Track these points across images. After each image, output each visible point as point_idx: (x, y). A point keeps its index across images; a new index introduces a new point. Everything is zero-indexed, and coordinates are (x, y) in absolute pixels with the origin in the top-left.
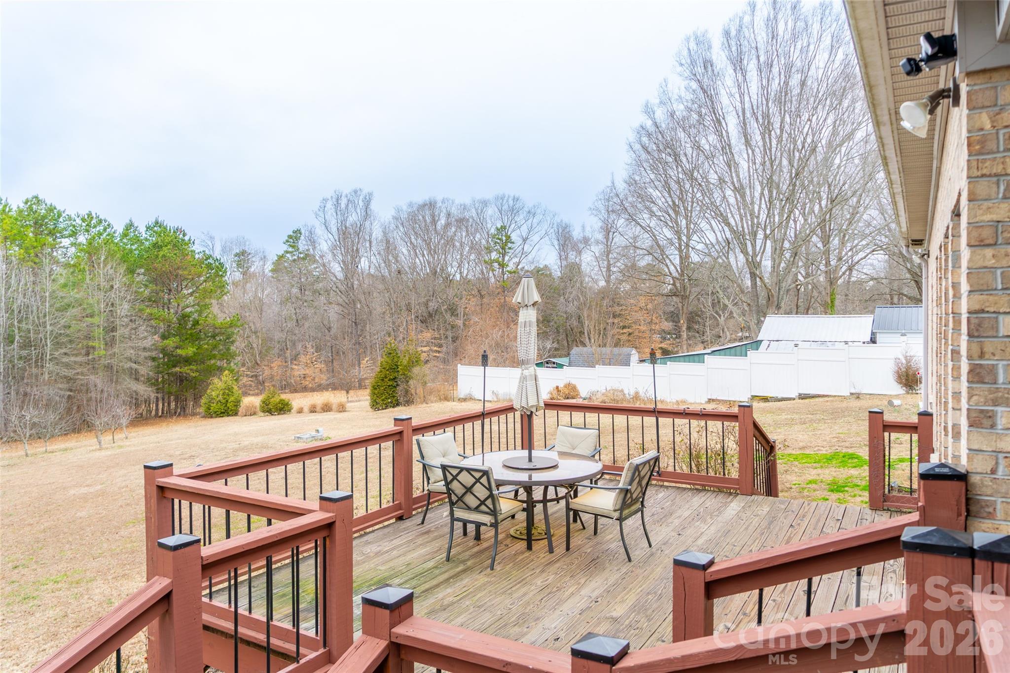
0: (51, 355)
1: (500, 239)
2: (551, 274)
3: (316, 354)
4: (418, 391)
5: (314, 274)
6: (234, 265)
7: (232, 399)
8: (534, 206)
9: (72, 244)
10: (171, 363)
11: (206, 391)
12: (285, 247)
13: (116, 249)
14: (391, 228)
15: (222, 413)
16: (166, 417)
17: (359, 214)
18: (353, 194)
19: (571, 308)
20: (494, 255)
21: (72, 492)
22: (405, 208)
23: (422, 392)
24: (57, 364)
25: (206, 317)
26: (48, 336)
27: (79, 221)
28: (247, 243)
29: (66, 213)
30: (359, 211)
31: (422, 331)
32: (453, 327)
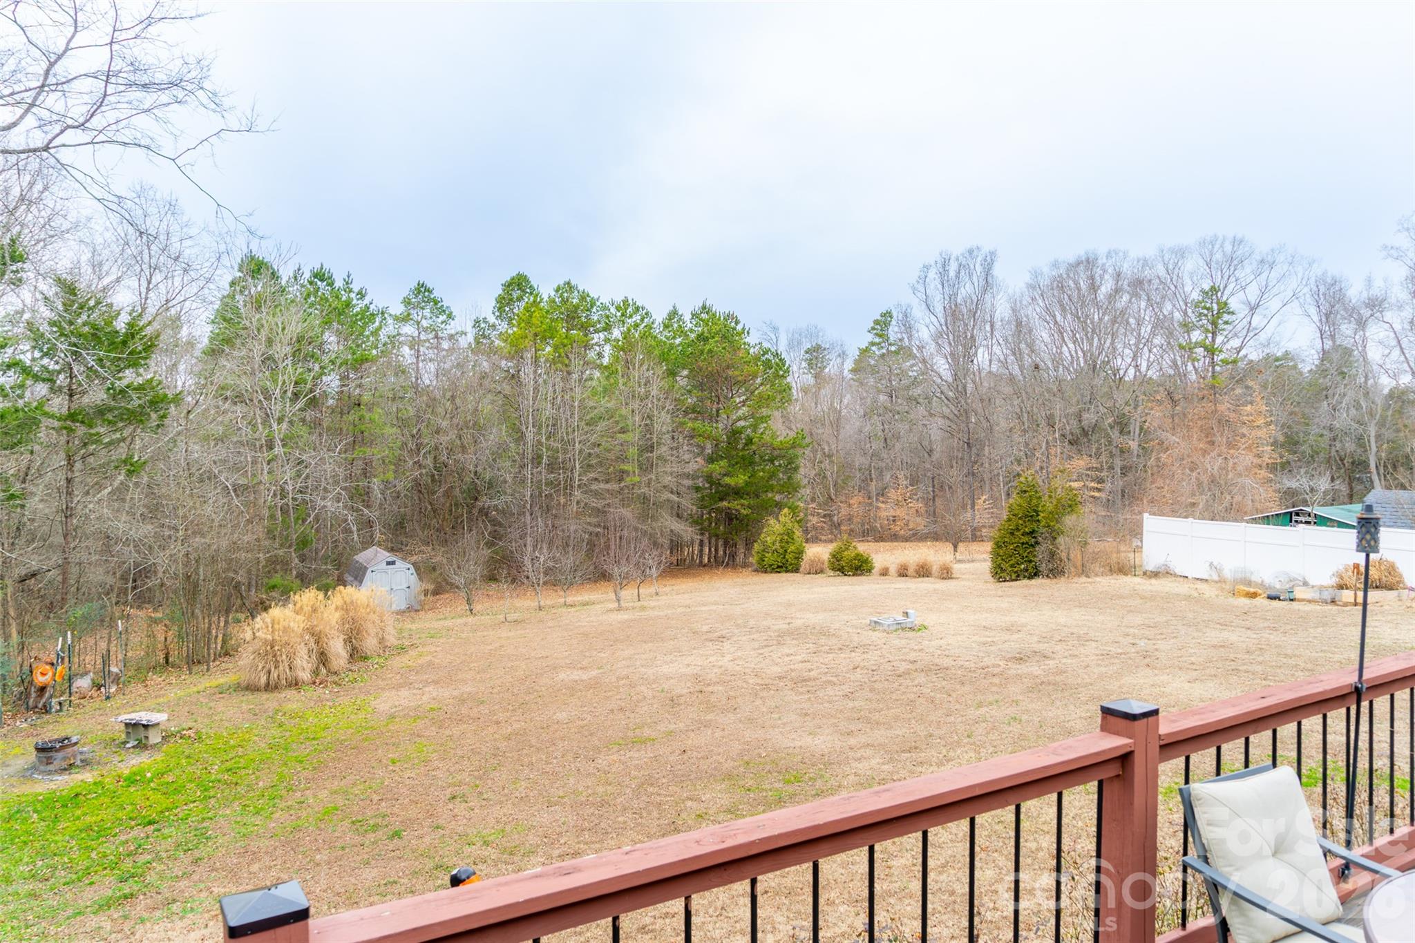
0: (579, 480)
1: (1208, 309)
2: (1295, 367)
3: (911, 488)
4: (1072, 555)
5: (910, 374)
6: (804, 364)
7: (792, 548)
8: (1272, 250)
9: (607, 340)
10: (718, 495)
11: (760, 534)
12: (870, 337)
13: (653, 343)
14: (1024, 302)
15: (779, 567)
16: (711, 567)
17: (976, 284)
18: (967, 255)
19: (1343, 420)
20: (1196, 336)
21: (562, 676)
22: (1046, 270)
23: (1079, 557)
24: (586, 492)
25: (762, 434)
26: (577, 457)
27: (613, 310)
28: (821, 334)
29: (601, 301)
30: (975, 280)
31: (1070, 458)
32: (1122, 452)
